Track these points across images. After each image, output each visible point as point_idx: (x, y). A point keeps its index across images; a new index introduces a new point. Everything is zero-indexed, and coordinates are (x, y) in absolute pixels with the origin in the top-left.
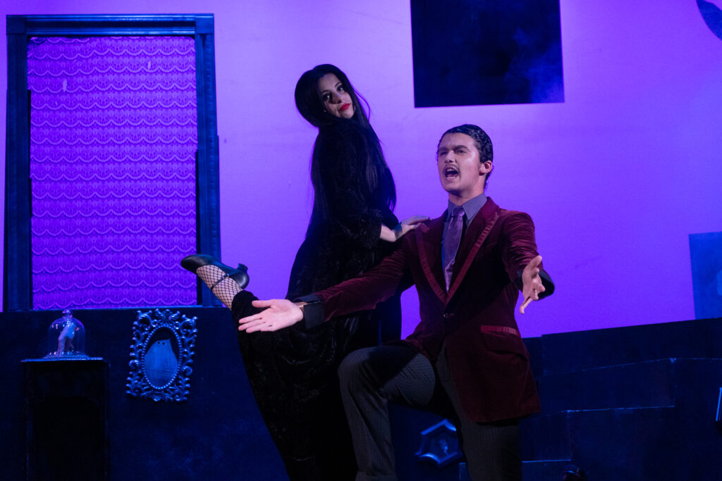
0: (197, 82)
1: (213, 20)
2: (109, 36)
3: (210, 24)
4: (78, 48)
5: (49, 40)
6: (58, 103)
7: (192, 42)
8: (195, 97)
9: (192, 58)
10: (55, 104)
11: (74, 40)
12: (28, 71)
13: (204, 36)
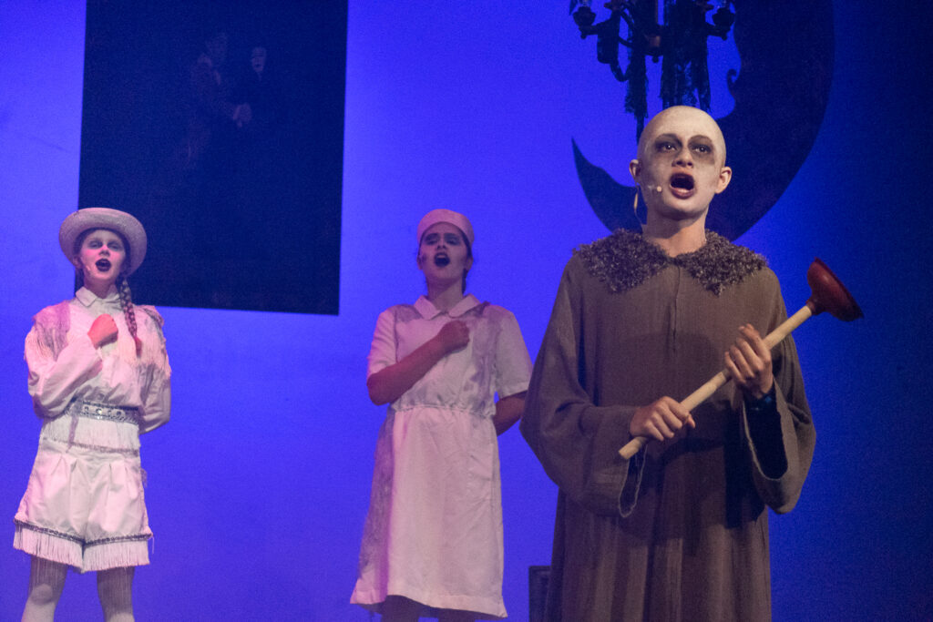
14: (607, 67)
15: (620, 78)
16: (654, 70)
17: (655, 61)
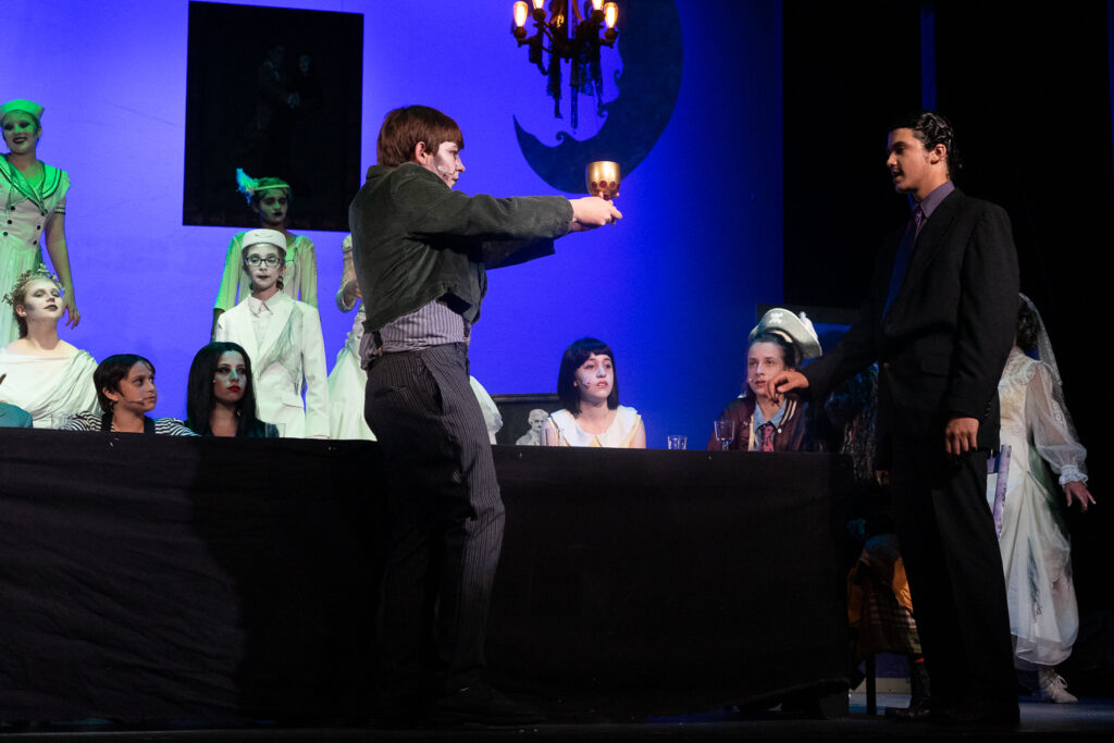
14: (535, 65)
15: (544, 73)
16: (566, 68)
17: (567, 61)
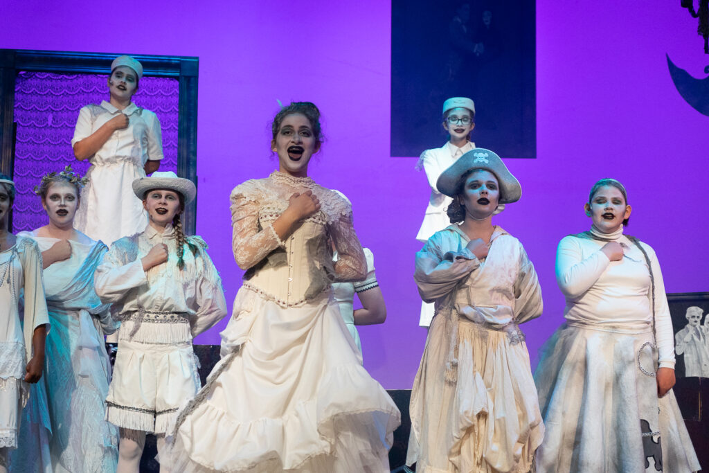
0: (180, 124)
1: (198, 62)
2: (96, 74)
3: (195, 67)
4: (64, 84)
5: (37, 76)
6: (43, 136)
7: (176, 83)
8: (177, 137)
9: (176, 100)
10: (39, 138)
11: (61, 76)
12: (15, 105)
13: (188, 79)
